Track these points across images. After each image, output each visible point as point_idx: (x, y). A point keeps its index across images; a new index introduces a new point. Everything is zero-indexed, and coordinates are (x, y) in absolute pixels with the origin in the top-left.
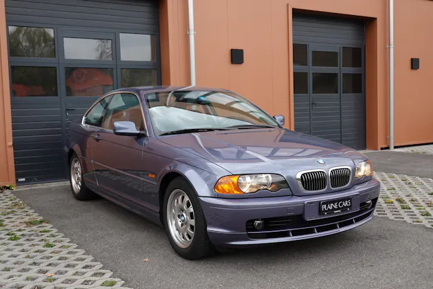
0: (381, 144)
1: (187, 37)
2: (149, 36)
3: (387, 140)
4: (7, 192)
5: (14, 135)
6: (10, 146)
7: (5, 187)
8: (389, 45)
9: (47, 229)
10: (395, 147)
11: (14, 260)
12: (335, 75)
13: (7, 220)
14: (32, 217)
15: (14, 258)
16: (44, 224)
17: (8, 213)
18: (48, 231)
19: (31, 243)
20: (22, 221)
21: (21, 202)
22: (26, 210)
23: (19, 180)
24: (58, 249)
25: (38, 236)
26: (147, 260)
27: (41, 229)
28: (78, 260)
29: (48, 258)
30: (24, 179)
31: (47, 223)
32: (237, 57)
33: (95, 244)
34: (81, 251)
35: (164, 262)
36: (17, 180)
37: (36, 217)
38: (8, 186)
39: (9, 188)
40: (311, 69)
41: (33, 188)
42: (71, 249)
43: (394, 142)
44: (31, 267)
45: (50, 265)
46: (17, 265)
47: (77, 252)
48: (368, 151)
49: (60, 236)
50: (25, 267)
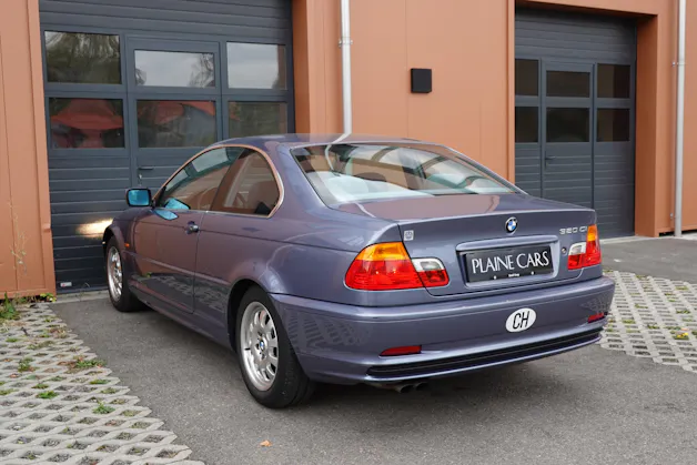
0: (660, 227)
1: (338, 48)
2: (275, 48)
3: (670, 220)
4: (41, 305)
5: (54, 210)
6: (47, 231)
7: (38, 297)
8: (678, 60)
9: (102, 377)
10: (684, 232)
11: (43, 437)
12: (585, 111)
13: (39, 359)
14: (79, 353)
15: (43, 434)
16: (98, 369)
17: (40, 347)
18: (103, 382)
19: (74, 404)
20: (62, 359)
21: (62, 325)
22: (69, 340)
23: (62, 285)
24: (118, 418)
25: (86, 390)
26: (266, 443)
27: (93, 378)
28: (151, 439)
29: (101, 434)
30: (69, 284)
31: (103, 366)
32: (420, 81)
33: (180, 410)
34: (156, 423)
35: (296, 450)
36: (58, 285)
37: (86, 354)
38: (43, 295)
39: (44, 299)
40: (544, 102)
41: (84, 298)
42: (139, 418)
43: (683, 224)
44: (71, 451)
45: (103, 448)
46: (48, 448)
47: (149, 425)
48: (636, 239)
49: (122, 393)
50: (60, 452)
